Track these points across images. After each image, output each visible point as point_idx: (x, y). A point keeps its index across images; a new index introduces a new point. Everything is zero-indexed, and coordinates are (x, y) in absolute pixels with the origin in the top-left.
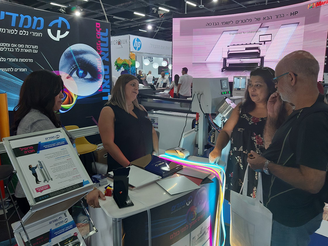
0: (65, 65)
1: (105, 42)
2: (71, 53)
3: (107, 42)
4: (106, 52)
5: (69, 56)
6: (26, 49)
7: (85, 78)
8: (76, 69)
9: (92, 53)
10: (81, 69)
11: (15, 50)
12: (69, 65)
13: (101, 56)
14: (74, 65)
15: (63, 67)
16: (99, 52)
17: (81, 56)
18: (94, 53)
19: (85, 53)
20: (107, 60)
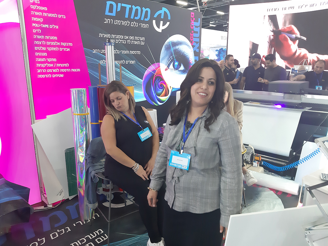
0: (164, 57)
1: (197, 32)
2: (170, 44)
3: (199, 32)
4: (197, 43)
5: (168, 48)
6: (135, 40)
7: (179, 69)
8: (173, 61)
9: (186, 44)
10: (177, 61)
11: (127, 42)
12: (168, 57)
13: (193, 46)
14: (171, 57)
15: (163, 59)
16: (191, 42)
17: (177, 47)
18: (187, 44)
19: (181, 43)
20: (197, 51)
